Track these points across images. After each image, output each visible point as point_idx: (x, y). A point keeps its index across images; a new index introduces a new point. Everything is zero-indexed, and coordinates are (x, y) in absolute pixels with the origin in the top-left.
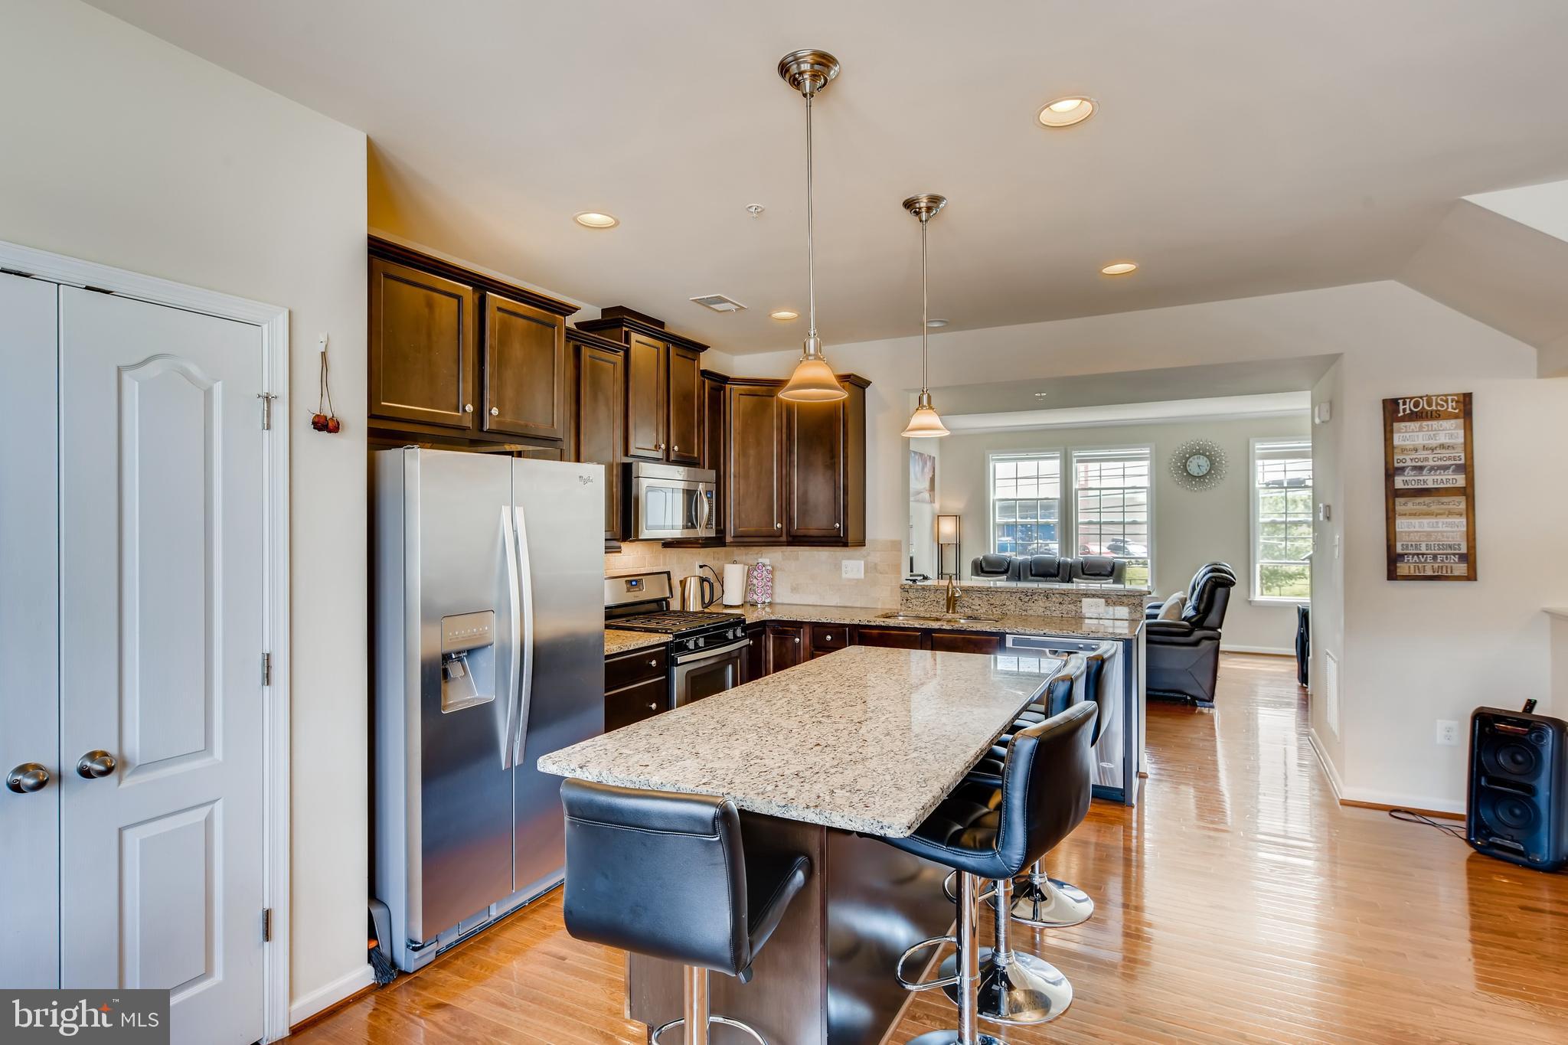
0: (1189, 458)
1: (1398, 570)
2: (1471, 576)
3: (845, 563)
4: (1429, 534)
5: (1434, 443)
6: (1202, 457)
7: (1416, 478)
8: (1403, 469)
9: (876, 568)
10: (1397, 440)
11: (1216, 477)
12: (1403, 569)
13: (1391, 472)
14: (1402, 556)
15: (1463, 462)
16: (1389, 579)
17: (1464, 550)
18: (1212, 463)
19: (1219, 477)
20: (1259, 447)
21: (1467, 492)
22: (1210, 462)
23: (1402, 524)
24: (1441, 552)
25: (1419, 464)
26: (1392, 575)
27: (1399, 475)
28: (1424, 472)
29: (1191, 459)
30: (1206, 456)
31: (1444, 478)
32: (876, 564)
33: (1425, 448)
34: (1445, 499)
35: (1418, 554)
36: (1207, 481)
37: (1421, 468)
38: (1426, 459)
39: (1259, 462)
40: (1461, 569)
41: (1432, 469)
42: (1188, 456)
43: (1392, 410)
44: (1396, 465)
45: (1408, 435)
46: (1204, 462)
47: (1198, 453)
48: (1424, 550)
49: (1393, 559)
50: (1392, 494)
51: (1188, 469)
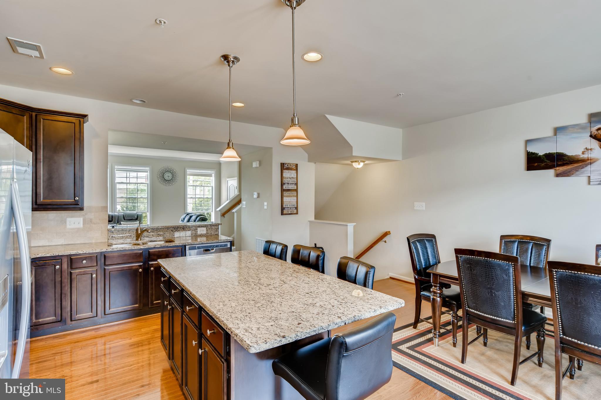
0: (165, 173)
1: (284, 212)
2: (297, 213)
3: (68, 219)
4: (290, 202)
5: (291, 177)
6: (169, 173)
7: (287, 186)
8: (285, 183)
9: (91, 222)
10: (284, 175)
11: (174, 181)
12: (285, 212)
13: (282, 184)
14: (285, 208)
15: (296, 182)
16: (281, 215)
17: (296, 206)
18: (173, 176)
19: (175, 181)
20: (189, 171)
21: (296, 190)
22: (172, 175)
23: (285, 199)
24: (292, 207)
25: (288, 182)
26: (282, 214)
27: (284, 185)
28: (289, 185)
29: (165, 174)
30: (171, 173)
31: (293, 186)
32: (91, 219)
33: (289, 178)
34: (293, 192)
35: (288, 207)
36: (171, 182)
37: (288, 183)
38: (289, 181)
39: (188, 176)
40: (295, 211)
41: (291, 184)
42: (164, 172)
43: (283, 167)
44: (284, 182)
45: (286, 174)
46: (170, 175)
47: (168, 171)
48: (289, 207)
49: (283, 209)
50: (283, 190)
51: (164, 177)
